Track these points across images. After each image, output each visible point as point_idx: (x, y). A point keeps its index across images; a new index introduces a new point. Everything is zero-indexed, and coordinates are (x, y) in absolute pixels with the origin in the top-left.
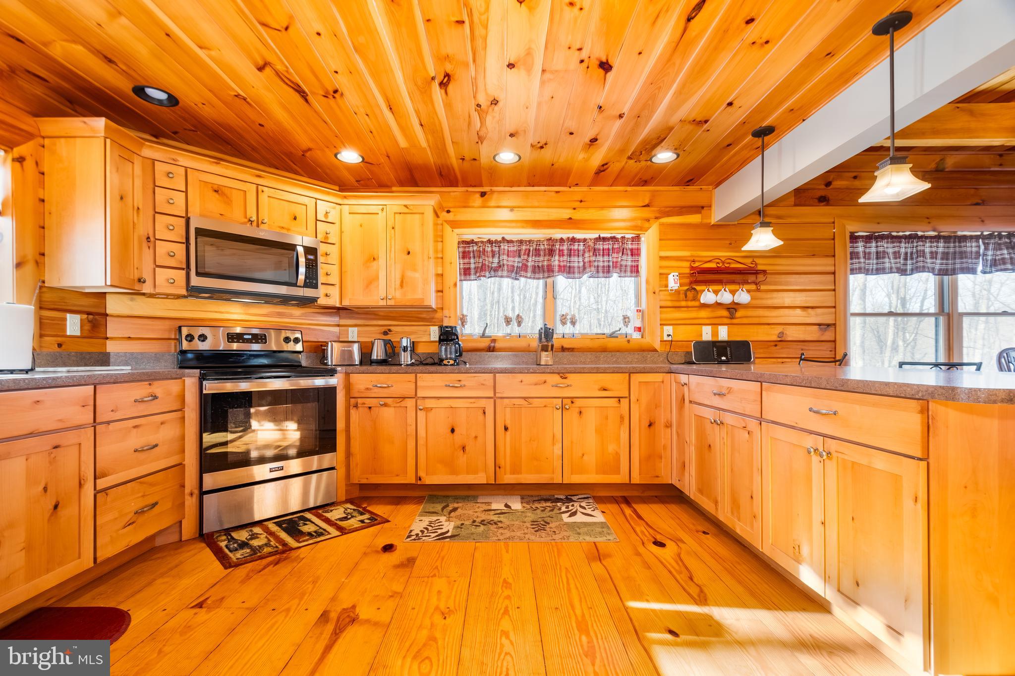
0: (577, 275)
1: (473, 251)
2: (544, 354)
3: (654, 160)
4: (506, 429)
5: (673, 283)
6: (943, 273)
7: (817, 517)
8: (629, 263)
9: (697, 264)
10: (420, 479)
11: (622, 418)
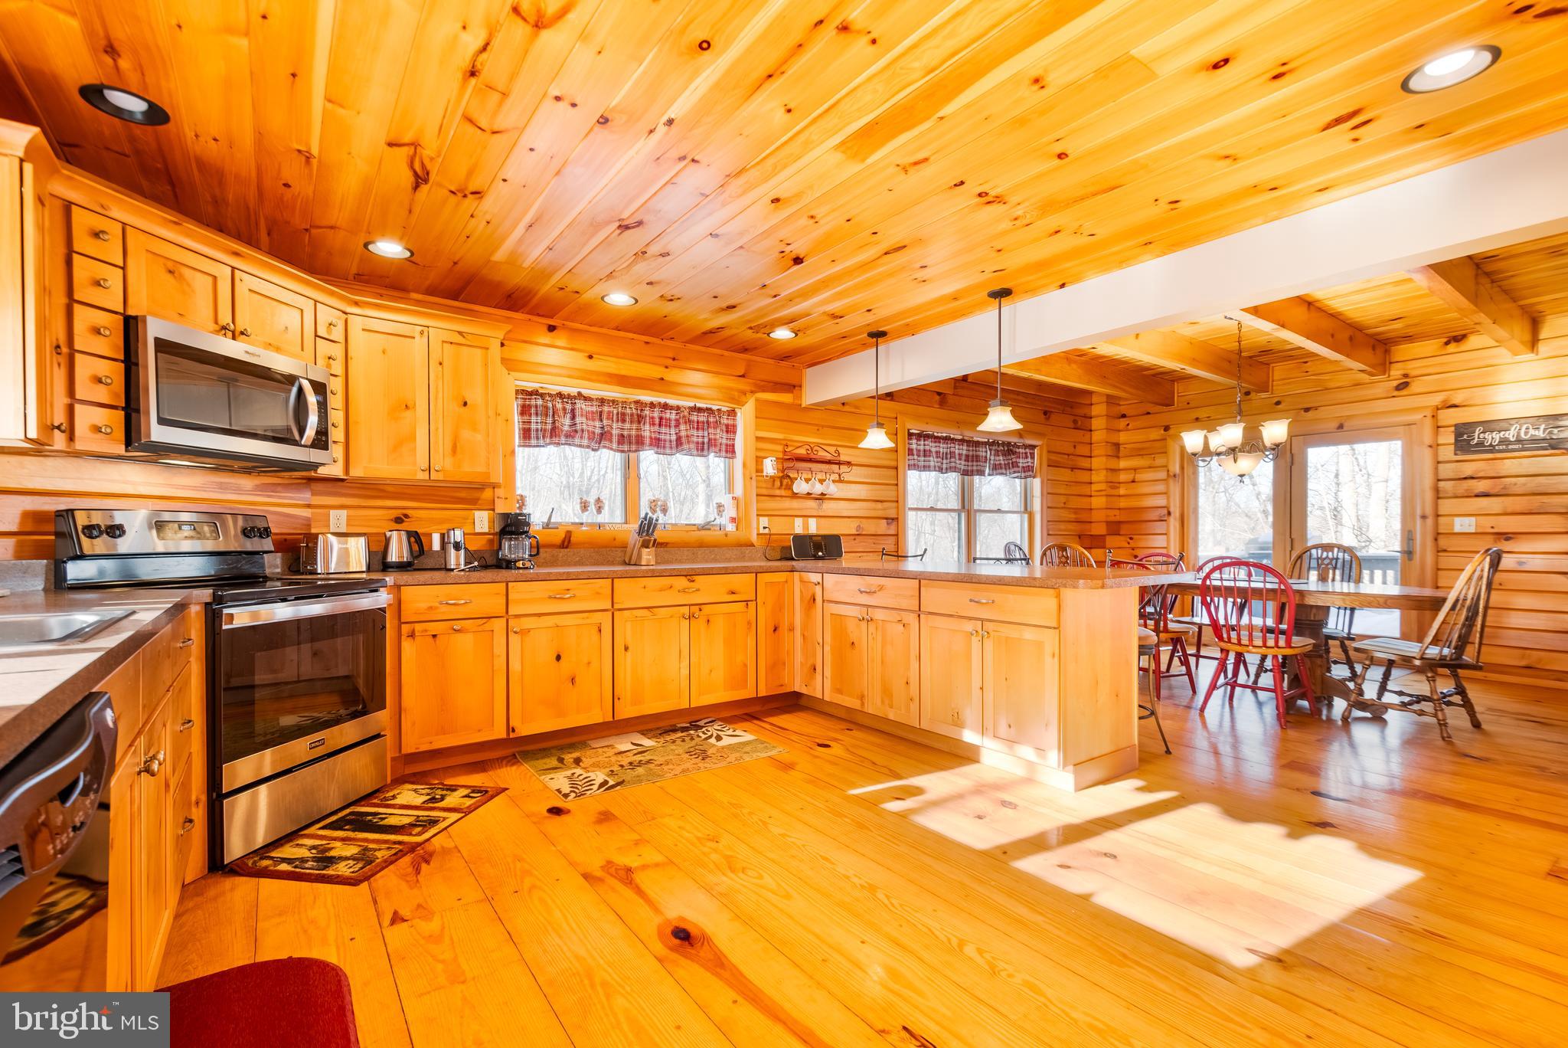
0: (668, 451)
1: (536, 406)
2: (645, 551)
3: (771, 335)
4: (626, 649)
5: (770, 467)
6: (965, 473)
7: (976, 683)
8: (724, 441)
9: (790, 449)
10: (513, 730)
11: (749, 623)
